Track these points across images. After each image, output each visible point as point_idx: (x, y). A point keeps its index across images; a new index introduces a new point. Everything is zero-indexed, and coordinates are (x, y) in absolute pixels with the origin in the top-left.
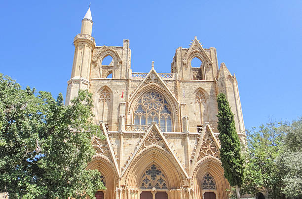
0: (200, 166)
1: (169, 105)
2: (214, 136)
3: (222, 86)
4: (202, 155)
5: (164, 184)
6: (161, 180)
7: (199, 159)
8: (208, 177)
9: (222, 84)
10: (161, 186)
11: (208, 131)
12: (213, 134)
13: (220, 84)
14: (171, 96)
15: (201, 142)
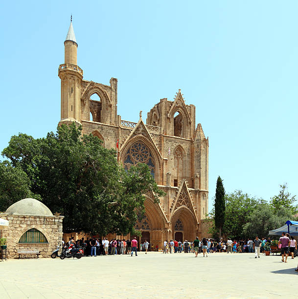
0: (176, 213)
1: (154, 158)
2: (188, 191)
3: (198, 147)
4: (178, 205)
5: (148, 226)
6: (145, 223)
7: (176, 208)
8: (179, 222)
9: (198, 145)
10: (145, 227)
11: (184, 187)
12: (188, 189)
13: (196, 145)
14: (156, 151)
15: (178, 195)
